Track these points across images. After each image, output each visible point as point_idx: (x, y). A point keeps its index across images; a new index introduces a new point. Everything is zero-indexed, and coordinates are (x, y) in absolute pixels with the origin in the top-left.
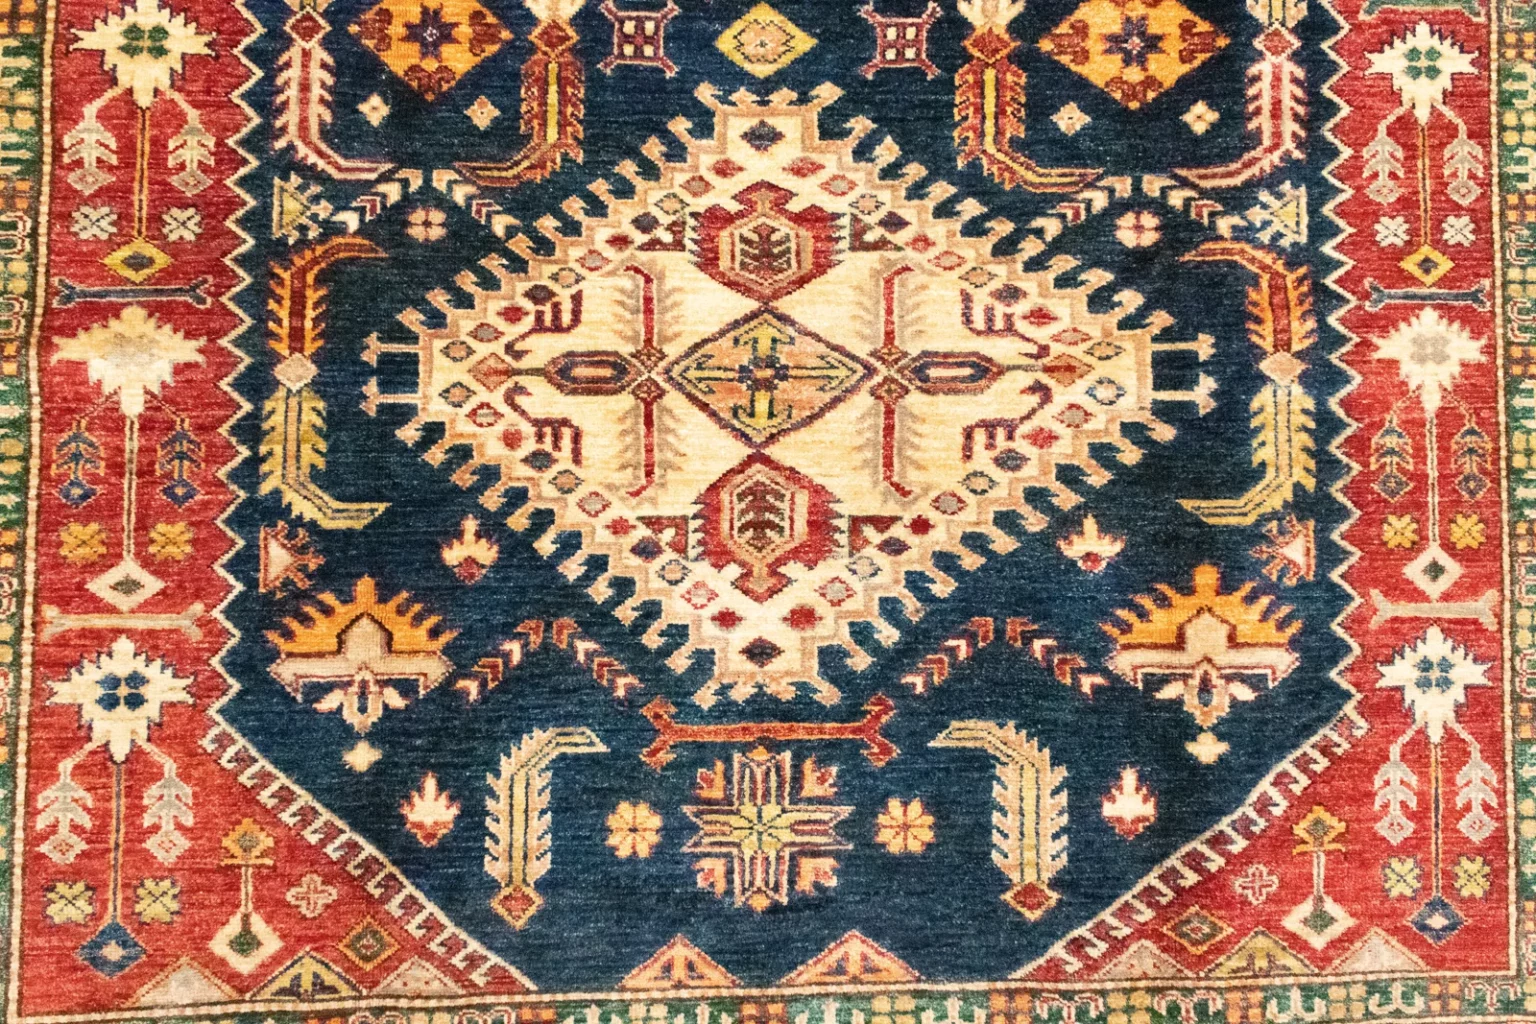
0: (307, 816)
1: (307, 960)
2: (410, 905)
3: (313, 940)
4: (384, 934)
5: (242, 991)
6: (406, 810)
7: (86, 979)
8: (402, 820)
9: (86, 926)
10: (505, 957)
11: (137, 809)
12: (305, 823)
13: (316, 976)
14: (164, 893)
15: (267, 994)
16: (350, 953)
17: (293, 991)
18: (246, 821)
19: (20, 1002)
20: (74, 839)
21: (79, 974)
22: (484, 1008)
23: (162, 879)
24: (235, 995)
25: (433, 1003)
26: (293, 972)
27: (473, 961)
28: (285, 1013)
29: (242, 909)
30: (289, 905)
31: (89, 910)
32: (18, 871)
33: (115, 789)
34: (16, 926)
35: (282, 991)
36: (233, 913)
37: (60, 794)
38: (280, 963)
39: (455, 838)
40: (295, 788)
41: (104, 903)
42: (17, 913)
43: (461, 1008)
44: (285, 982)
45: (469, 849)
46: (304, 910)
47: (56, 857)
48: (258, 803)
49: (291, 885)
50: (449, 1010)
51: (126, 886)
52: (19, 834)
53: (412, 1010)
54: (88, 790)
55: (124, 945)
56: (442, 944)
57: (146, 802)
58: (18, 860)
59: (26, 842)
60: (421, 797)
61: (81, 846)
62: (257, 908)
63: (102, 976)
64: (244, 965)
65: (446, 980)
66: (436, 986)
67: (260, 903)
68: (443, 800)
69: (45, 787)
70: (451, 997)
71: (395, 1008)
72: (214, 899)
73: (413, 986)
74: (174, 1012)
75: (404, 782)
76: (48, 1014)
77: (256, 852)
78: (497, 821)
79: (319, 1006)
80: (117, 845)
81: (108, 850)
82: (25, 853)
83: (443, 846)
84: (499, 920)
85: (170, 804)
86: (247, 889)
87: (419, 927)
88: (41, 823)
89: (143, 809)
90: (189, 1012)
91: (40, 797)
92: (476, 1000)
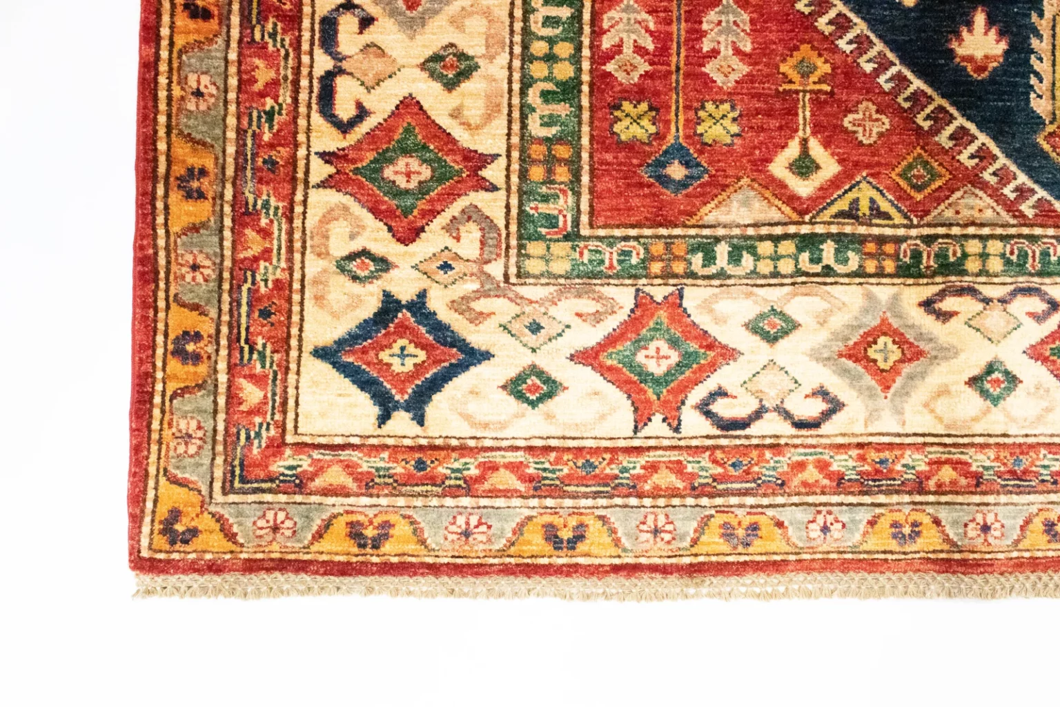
0: (862, 44)
1: (864, 185)
2: (961, 137)
3: (868, 166)
4: (935, 165)
5: (802, 213)
6: (954, 45)
7: (654, 195)
8: (951, 54)
9: (650, 144)
10: (1051, 192)
11: (696, 34)
12: (861, 51)
13: (872, 201)
14: (724, 116)
15: (826, 216)
16: (902, 183)
17: (851, 214)
18: (805, 48)
19: (592, 212)
20: (638, 60)
21: (646, 191)
22: (1033, 239)
23: (722, 102)
24: (795, 217)
25: (986, 231)
26: (851, 196)
27: (1022, 193)
28: (846, 235)
29: (801, 133)
30: (846, 131)
31: (653, 129)
32: (585, 88)
33: (675, 14)
34: (585, 141)
35: (841, 214)
36: (792, 137)
37: (624, 16)
38: (838, 188)
39: (1005, 73)
40: (851, 15)
41: (667, 122)
42: (586, 129)
43: (1012, 237)
44: (843, 205)
45: (1015, 85)
46: (860, 137)
47: (621, 76)
48: (816, 29)
49: (848, 111)
50: (1002, 238)
51: (687, 108)
52: (586, 52)
53: (966, 237)
54: (649, 12)
55: (687, 165)
56: (994, 174)
57: (705, 26)
58: (586, 78)
59: (592, 59)
60: (970, 31)
61: (644, 67)
62: (814, 133)
63: (668, 194)
64: (804, 188)
65: (999, 209)
66: (989, 214)
67: (817, 129)
68: (993, 33)
69: (610, 8)
70: (1003, 226)
71: (947, 236)
72: (774, 123)
73: (966, 213)
74: (737, 231)
75: (953, 19)
76: (618, 227)
77: (814, 78)
78: (1041, 59)
79: (876, 231)
80: (678, 69)
81: (670, 73)
82: (591, 71)
83: (992, 80)
84: (1045, 156)
85: (728, 31)
86: (805, 113)
87: (972, 157)
88: (607, 43)
89: (703, 34)
90: (751, 232)
91: (605, 17)
92: (1026, 231)
